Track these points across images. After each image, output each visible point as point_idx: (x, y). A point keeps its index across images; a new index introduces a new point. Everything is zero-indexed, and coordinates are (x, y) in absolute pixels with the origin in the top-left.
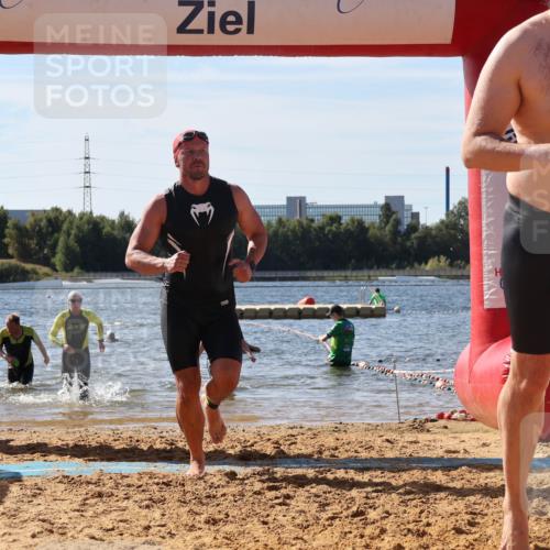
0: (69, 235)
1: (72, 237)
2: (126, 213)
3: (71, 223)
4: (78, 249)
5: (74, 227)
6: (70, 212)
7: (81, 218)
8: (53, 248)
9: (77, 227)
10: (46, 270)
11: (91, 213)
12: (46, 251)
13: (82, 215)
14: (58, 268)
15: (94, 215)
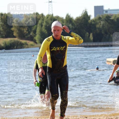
0: (42, 26)
1: (43, 27)
2: (69, 15)
3: (43, 20)
4: (47, 32)
5: (44, 22)
6: (42, 15)
7: (48, 18)
8: (35, 32)
9: (46, 22)
10: (32, 43)
11: (52, 15)
12: (31, 34)
13: (48, 15)
14: (37, 42)
15: (54, 16)
